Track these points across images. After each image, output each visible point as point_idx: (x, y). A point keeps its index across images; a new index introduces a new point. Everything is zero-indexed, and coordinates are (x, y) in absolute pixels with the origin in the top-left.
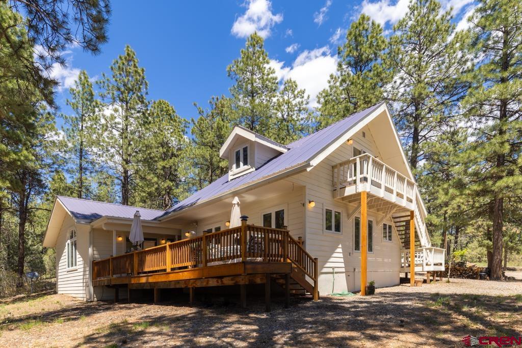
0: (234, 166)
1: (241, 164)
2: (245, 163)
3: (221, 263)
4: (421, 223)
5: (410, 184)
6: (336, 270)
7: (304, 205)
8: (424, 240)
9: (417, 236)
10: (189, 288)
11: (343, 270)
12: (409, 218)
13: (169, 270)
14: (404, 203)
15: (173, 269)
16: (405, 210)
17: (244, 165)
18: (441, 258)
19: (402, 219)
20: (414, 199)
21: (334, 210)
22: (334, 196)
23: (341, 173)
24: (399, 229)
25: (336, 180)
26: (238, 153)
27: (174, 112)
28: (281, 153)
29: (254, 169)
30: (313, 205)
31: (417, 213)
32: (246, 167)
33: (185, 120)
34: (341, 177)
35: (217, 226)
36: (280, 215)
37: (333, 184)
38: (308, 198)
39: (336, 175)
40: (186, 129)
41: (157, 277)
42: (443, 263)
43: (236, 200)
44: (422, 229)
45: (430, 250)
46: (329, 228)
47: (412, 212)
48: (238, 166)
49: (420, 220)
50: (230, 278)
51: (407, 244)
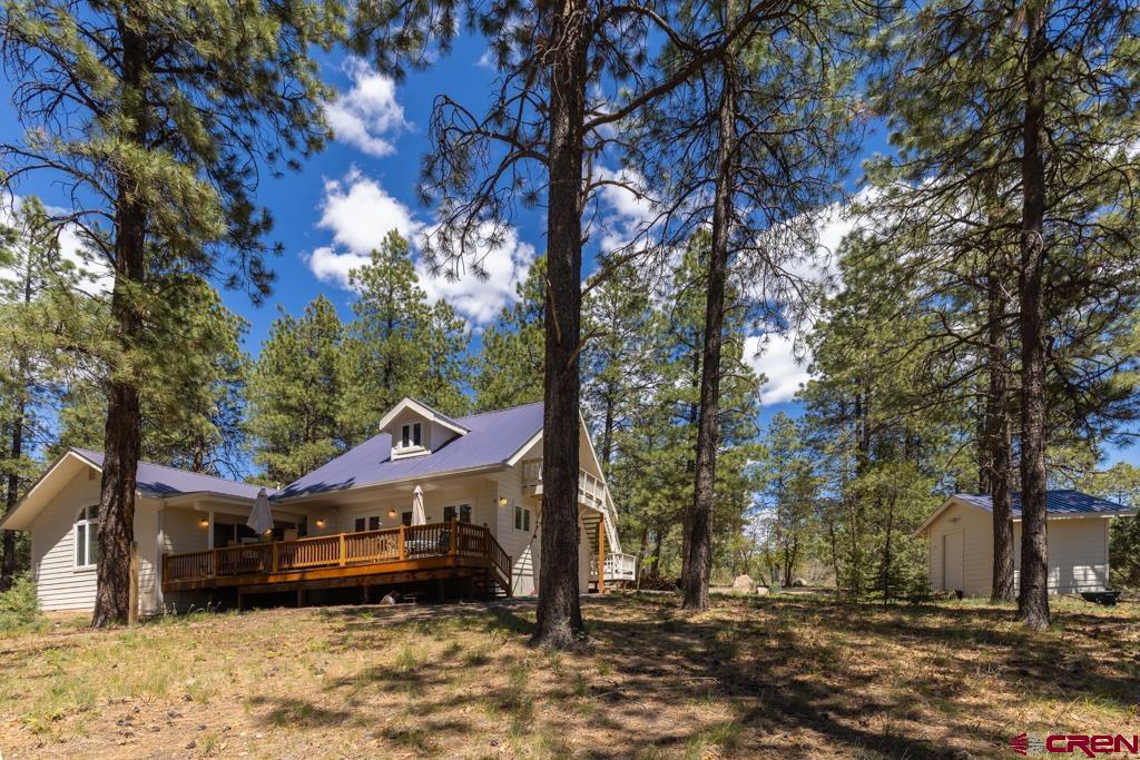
0: (400, 443)
1: (411, 443)
2: (417, 442)
3: (428, 555)
4: (610, 527)
5: (600, 485)
6: (524, 572)
7: (495, 501)
8: (614, 546)
9: (606, 541)
10: (363, 587)
11: (531, 573)
12: (598, 520)
13: (343, 564)
14: (593, 505)
15: (346, 563)
16: (594, 511)
17: (415, 444)
18: (631, 567)
19: (593, 521)
20: (603, 500)
21: (524, 508)
22: (523, 494)
23: (533, 469)
24: (589, 531)
25: (526, 476)
26: (406, 429)
27: (217, 300)
28: (458, 436)
29: (430, 452)
30: (504, 502)
31: (607, 515)
32: (418, 448)
33: (240, 319)
34: (532, 474)
35: (374, 515)
36: (466, 511)
37: (523, 481)
38: (500, 494)
39: (526, 471)
40: (241, 334)
41: (323, 572)
42: (634, 571)
43: (418, 489)
44: (612, 533)
45: (620, 556)
46: (518, 527)
47: (602, 514)
48: (406, 444)
49: (609, 523)
50: (426, 573)
51: (596, 549)
